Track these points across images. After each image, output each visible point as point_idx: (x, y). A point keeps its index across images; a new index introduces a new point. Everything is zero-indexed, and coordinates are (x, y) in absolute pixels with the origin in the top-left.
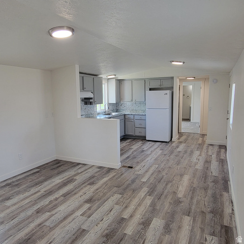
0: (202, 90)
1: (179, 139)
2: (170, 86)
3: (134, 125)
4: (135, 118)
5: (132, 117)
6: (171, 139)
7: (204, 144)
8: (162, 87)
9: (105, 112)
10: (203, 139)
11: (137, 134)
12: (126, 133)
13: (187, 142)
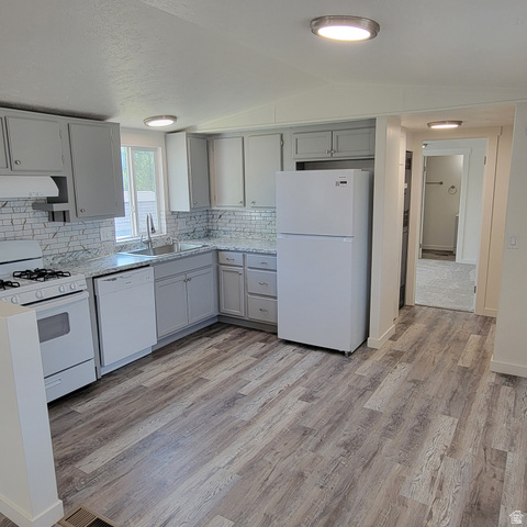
0: (489, 169)
1: (393, 338)
2: (364, 154)
3: (246, 285)
4: (247, 264)
5: (238, 258)
6: (366, 341)
7: (482, 371)
8: (336, 156)
9: (149, 242)
10: (482, 342)
11: (254, 314)
12: (223, 309)
13: (419, 356)
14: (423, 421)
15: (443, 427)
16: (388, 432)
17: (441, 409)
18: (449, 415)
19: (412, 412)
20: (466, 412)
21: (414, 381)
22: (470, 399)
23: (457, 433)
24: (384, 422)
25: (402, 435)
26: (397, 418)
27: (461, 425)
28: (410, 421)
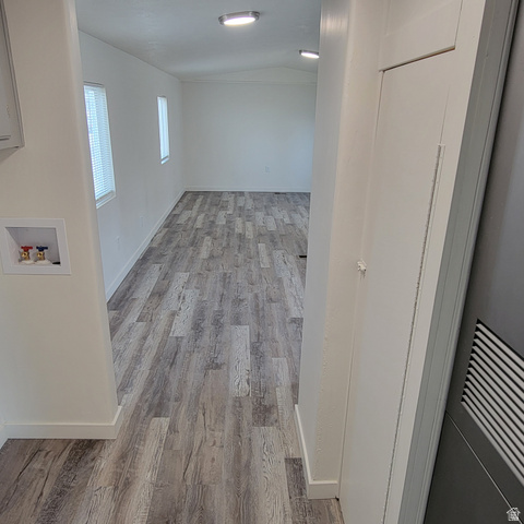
14: (197, 328)
15: (181, 328)
16: (220, 313)
17: (185, 341)
18: (177, 338)
19: (208, 332)
20: (163, 344)
21: (218, 367)
22: (157, 360)
23: (171, 326)
24: (226, 319)
25: (209, 315)
26: (218, 324)
27: (167, 332)
28: (207, 324)
